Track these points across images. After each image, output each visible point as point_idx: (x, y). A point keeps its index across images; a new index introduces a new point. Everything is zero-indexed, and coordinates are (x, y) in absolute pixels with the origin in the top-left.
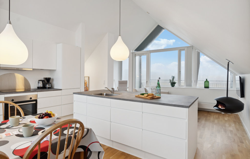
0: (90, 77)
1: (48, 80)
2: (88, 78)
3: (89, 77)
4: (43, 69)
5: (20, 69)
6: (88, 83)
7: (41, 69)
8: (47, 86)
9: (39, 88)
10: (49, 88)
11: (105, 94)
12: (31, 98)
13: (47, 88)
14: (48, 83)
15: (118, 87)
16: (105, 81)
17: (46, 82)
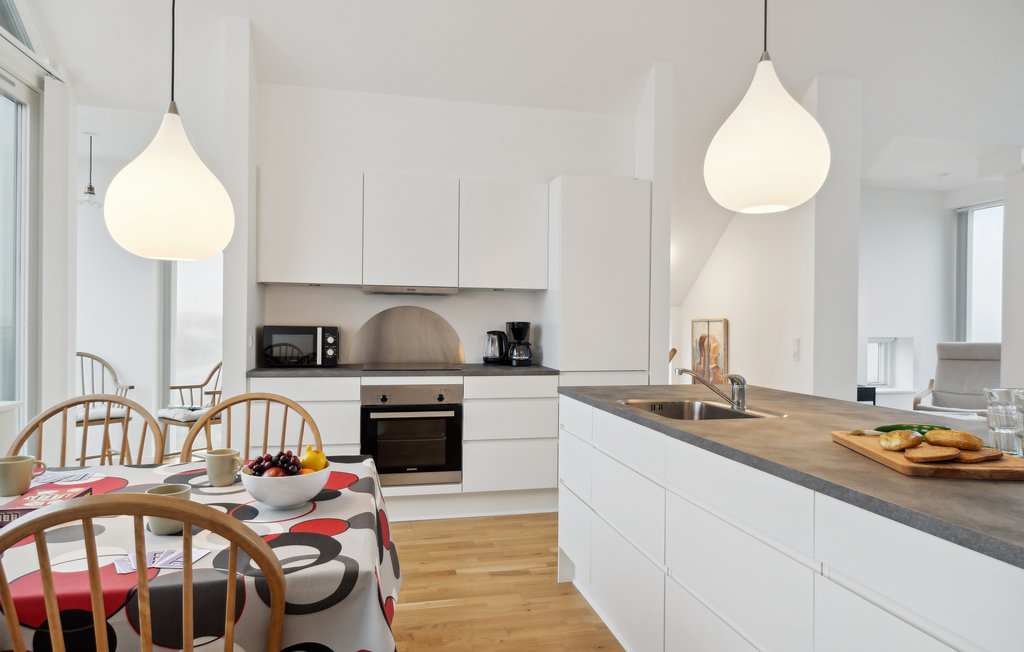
0: (730, 322)
1: (519, 333)
2: (721, 326)
3: (726, 323)
4: (502, 290)
5: (417, 291)
6: (721, 350)
7: (495, 290)
8: (515, 355)
9: (488, 361)
10: (521, 363)
11: (697, 405)
12: (441, 398)
13: (514, 363)
14: (520, 344)
15: (932, 381)
16: (799, 340)
17: (511, 338)
